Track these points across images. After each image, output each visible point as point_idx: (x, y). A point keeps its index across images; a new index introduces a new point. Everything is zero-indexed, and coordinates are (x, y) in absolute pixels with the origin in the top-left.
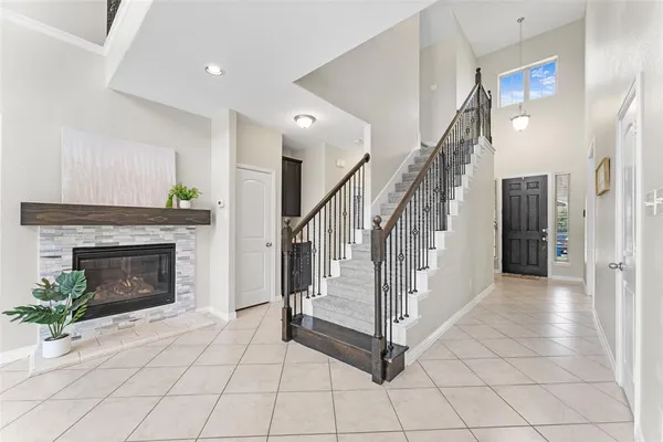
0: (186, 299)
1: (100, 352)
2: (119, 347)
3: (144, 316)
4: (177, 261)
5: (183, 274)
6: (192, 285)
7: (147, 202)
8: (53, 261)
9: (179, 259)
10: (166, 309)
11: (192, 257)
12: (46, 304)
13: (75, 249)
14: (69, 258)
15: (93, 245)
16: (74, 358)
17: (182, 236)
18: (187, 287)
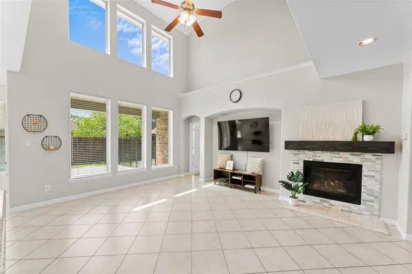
0: (370, 206)
1: (307, 212)
2: (315, 214)
3: (337, 205)
4: (363, 177)
5: (369, 187)
6: (377, 197)
7: (339, 137)
8: (296, 165)
9: (365, 176)
10: (353, 207)
11: (378, 176)
12: (291, 182)
13: (304, 161)
14: (302, 164)
15: (311, 160)
16: (296, 209)
17: (369, 160)
18: (372, 198)
